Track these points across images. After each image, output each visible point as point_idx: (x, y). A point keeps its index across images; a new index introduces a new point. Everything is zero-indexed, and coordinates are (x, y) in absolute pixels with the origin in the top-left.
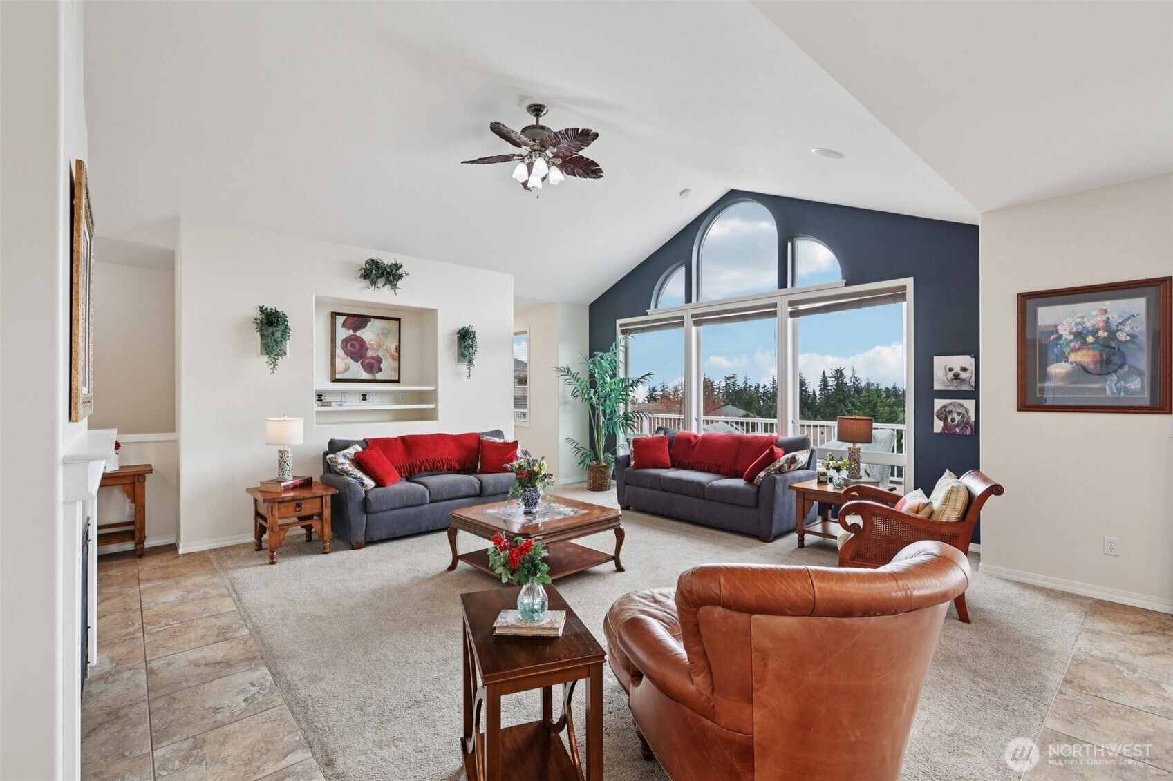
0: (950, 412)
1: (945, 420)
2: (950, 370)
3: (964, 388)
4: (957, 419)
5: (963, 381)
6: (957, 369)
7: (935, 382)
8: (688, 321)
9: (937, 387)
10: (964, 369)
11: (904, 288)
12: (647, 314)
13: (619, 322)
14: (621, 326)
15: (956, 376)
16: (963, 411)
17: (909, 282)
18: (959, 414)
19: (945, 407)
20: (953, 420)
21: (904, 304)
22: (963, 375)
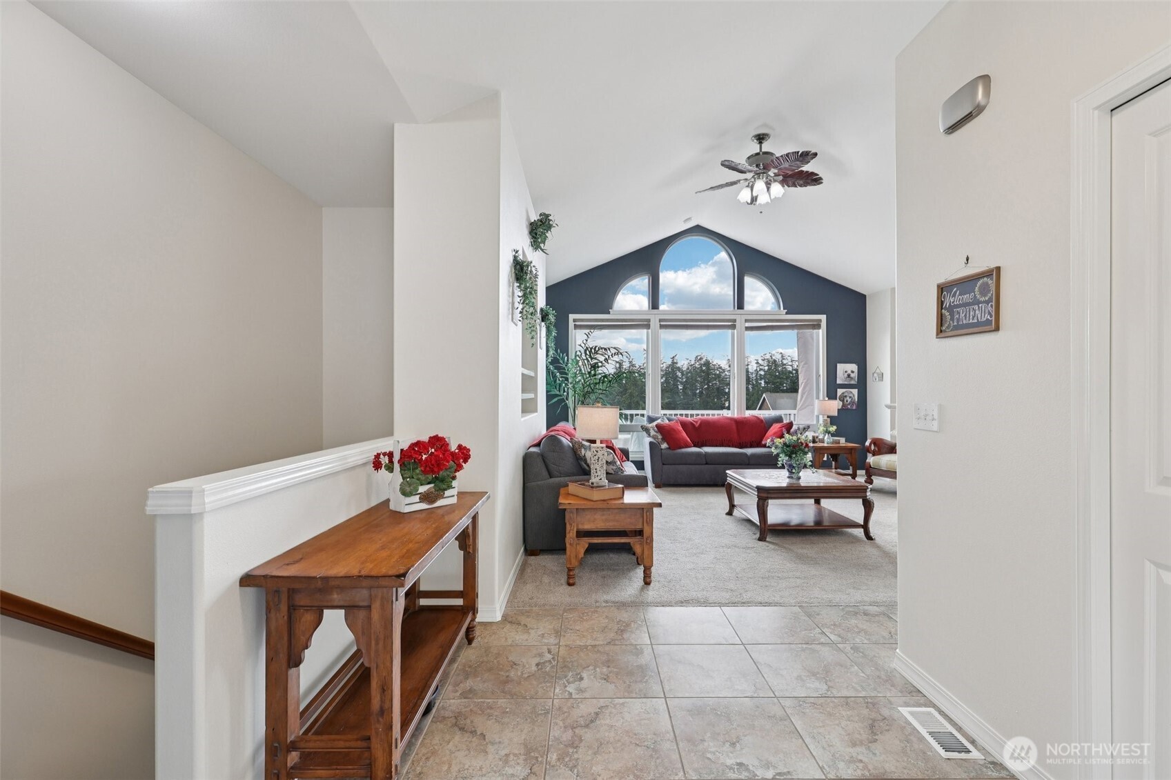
0: (846, 396)
1: (843, 401)
2: (846, 372)
3: (853, 382)
4: (849, 400)
5: (852, 378)
6: (849, 372)
7: (838, 379)
8: (655, 323)
9: (839, 382)
10: (853, 372)
11: (820, 320)
12: (609, 313)
13: (572, 317)
14: (575, 320)
15: (849, 376)
16: (851, 395)
17: (823, 318)
18: (850, 397)
19: (843, 393)
20: (847, 401)
21: (821, 331)
22: (852, 375)
